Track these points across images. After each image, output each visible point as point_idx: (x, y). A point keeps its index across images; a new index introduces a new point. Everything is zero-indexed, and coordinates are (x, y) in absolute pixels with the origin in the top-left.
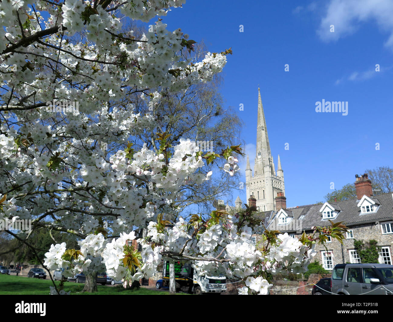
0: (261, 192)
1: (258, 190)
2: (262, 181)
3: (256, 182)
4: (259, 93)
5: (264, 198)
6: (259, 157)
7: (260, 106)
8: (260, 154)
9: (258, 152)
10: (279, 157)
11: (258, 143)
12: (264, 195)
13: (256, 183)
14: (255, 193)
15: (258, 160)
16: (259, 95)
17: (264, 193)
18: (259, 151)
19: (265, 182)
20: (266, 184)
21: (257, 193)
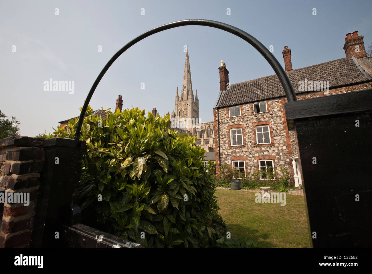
1: (183, 110)
2: (186, 105)
3: (182, 105)
19: (189, 106)
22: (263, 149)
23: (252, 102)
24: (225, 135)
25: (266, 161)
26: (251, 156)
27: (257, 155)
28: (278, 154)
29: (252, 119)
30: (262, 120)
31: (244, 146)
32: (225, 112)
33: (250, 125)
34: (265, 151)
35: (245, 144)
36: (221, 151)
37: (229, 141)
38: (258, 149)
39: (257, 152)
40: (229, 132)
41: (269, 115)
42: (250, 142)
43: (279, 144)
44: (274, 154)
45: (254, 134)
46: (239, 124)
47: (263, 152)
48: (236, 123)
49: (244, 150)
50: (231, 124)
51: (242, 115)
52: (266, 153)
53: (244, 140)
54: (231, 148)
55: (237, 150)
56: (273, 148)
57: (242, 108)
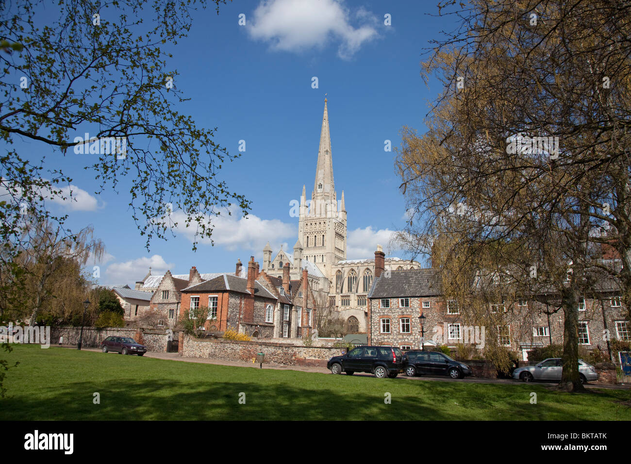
0: (319, 237)
1: (315, 234)
2: (322, 223)
3: (313, 223)
4: (326, 106)
5: (323, 245)
6: (319, 190)
7: (325, 124)
8: (320, 186)
9: (318, 184)
10: (343, 193)
11: (319, 172)
12: (323, 241)
13: (314, 226)
14: (311, 238)
15: (318, 195)
16: (326, 109)
17: (323, 238)
18: (320, 182)
19: (327, 225)
20: (327, 227)
21: (314, 238)
22: (405, 337)
23: (398, 297)
24: (377, 323)
25: (406, 346)
26: (395, 342)
27: (400, 341)
28: (414, 341)
29: (398, 312)
30: (405, 313)
31: (390, 334)
32: (378, 303)
33: (396, 316)
34: (406, 338)
35: (392, 332)
36: (373, 337)
37: (380, 328)
38: (401, 337)
39: (400, 339)
40: (380, 321)
41: (410, 310)
42: (396, 330)
43: (416, 334)
44: (412, 342)
45: (399, 324)
46: (388, 315)
47: (405, 339)
48: (385, 314)
49: (391, 337)
50: (382, 314)
51: (391, 307)
52: (406, 340)
53: (391, 328)
54: (381, 334)
55: (386, 337)
56: (411, 337)
57: (392, 301)
